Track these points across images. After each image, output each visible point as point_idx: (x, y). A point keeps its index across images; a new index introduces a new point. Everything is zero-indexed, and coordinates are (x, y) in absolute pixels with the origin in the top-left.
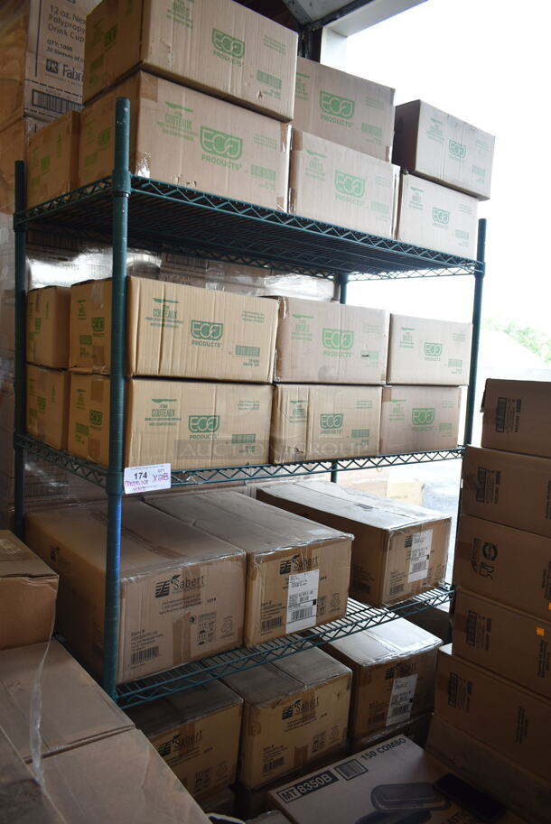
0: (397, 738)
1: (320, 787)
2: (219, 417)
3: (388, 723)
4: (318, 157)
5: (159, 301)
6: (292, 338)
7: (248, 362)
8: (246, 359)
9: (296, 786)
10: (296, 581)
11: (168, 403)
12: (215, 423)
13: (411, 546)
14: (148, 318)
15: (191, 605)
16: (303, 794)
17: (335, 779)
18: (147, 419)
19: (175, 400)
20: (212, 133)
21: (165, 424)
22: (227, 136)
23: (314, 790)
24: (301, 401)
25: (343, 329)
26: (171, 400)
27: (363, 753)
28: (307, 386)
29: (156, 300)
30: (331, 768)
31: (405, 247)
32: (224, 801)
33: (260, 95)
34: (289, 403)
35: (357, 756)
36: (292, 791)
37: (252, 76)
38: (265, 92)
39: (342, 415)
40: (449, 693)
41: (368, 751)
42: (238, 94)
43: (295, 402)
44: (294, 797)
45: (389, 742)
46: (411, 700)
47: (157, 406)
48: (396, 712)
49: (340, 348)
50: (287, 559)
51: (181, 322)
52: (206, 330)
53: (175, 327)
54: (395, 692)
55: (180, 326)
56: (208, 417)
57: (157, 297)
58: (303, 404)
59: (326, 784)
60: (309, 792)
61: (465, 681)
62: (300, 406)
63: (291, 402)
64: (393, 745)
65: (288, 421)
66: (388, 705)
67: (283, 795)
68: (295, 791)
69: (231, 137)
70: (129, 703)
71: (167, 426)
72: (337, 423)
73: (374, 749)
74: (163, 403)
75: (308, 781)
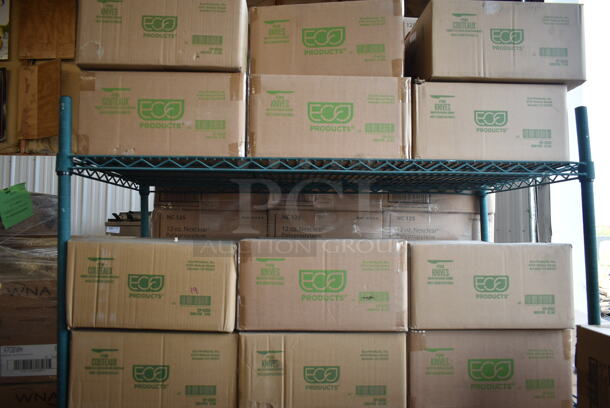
2: (168, 367)
4: (281, 95)
5: (95, 259)
6: (257, 283)
7: (196, 311)
8: (194, 309)
11: (109, 353)
12: (163, 373)
14: (83, 276)
18: (87, 368)
19: (116, 350)
20: (149, 102)
21: (106, 373)
22: (166, 102)
24: (274, 352)
25: (329, 269)
26: (111, 350)
28: (282, 335)
29: (90, 259)
31: (427, 164)
33: (198, 57)
34: (255, 354)
37: (186, 43)
38: (203, 52)
39: (338, 368)
42: (172, 62)
43: (265, 353)
47: (97, 356)
49: (326, 291)
51: (116, 277)
52: (144, 283)
53: (111, 282)
55: (116, 281)
56: (155, 367)
57: (92, 256)
58: (276, 355)
62: (273, 357)
63: (259, 352)
65: (255, 374)
69: (171, 100)
71: (108, 376)
72: (331, 377)
74: (104, 353)
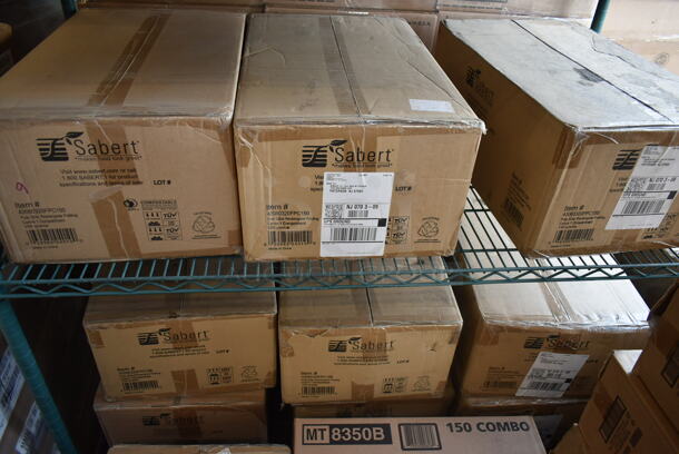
0: (518, 419)
1: (362, 442)
3: (520, 393)
9: (332, 426)
10: (339, 183)
13: (631, 168)
15: (123, 183)
16: (332, 442)
17: (388, 440)
23: (352, 442)
27: (453, 420)
30: (394, 422)
32: (248, 403)
35: (442, 422)
36: (322, 430)
40: (605, 418)
41: (462, 420)
44: (319, 440)
45: (502, 420)
46: (568, 381)
48: (535, 386)
50: (318, 143)
54: (537, 364)
59: (372, 442)
60: (341, 442)
61: (633, 423)
64: (505, 427)
66: (524, 376)
67: (308, 430)
68: (326, 433)
70: (13, 293)
73: (473, 421)
75: (351, 427)
